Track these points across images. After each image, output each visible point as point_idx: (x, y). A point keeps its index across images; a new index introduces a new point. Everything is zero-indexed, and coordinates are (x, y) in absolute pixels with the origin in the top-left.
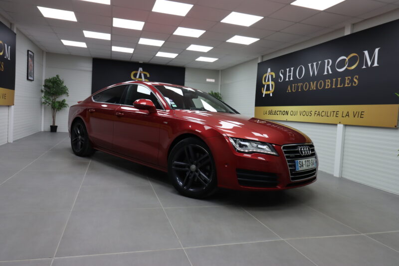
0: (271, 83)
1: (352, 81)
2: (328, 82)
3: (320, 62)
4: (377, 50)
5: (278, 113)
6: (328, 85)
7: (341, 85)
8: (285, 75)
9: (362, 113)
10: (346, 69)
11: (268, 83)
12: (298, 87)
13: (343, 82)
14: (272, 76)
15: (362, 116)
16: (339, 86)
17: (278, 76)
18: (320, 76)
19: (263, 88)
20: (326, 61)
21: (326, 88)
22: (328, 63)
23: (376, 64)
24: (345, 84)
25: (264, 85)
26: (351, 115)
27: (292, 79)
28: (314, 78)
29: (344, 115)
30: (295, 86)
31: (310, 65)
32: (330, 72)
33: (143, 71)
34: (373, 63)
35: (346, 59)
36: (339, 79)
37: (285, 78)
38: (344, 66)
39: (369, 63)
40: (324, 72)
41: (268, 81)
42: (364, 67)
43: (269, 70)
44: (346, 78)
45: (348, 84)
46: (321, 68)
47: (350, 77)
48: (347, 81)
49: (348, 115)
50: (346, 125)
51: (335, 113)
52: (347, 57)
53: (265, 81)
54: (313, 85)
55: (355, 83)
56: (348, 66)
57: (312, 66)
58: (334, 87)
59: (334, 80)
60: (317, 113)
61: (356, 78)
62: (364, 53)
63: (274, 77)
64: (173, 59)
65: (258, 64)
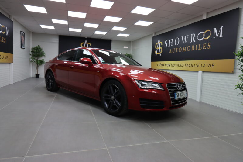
0: (160, 48)
1: (207, 46)
2: (193, 47)
3: (188, 35)
4: (222, 28)
5: (164, 65)
6: (193, 49)
7: (200, 48)
8: (168, 43)
9: (213, 65)
10: (204, 39)
11: (158, 48)
12: (175, 50)
13: (202, 46)
14: (161, 44)
15: (213, 66)
16: (199, 49)
17: (164, 44)
18: (189, 44)
19: (155, 51)
20: (192, 35)
21: (192, 50)
22: (193, 35)
23: (221, 36)
24: (203, 48)
25: (156, 50)
26: (206, 65)
27: (172, 45)
28: (185, 45)
29: (202, 66)
30: (174, 49)
31: (182, 37)
32: (194, 41)
33: (88, 42)
34: (219, 35)
35: (203, 33)
36: (199, 45)
37: (168, 45)
38: (203, 37)
39: (217, 35)
40: (191, 41)
41: (159, 47)
42: (214, 38)
43: (159, 41)
44: (204, 44)
45: (205, 48)
46: (189, 39)
47: (206, 44)
48: (204, 46)
49: (204, 66)
50: (203, 72)
51: (197, 65)
52: (204, 32)
53: (157, 47)
54: (184, 48)
55: (209, 47)
56: (204, 38)
57: (184, 38)
58: (196, 49)
59: (196, 45)
60: (187, 65)
61: (209, 44)
62: (214, 29)
63: (162, 45)
64: (104, 35)
65: (153, 37)
